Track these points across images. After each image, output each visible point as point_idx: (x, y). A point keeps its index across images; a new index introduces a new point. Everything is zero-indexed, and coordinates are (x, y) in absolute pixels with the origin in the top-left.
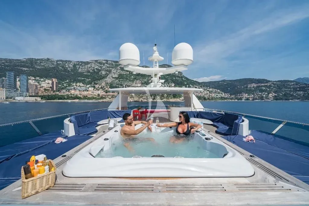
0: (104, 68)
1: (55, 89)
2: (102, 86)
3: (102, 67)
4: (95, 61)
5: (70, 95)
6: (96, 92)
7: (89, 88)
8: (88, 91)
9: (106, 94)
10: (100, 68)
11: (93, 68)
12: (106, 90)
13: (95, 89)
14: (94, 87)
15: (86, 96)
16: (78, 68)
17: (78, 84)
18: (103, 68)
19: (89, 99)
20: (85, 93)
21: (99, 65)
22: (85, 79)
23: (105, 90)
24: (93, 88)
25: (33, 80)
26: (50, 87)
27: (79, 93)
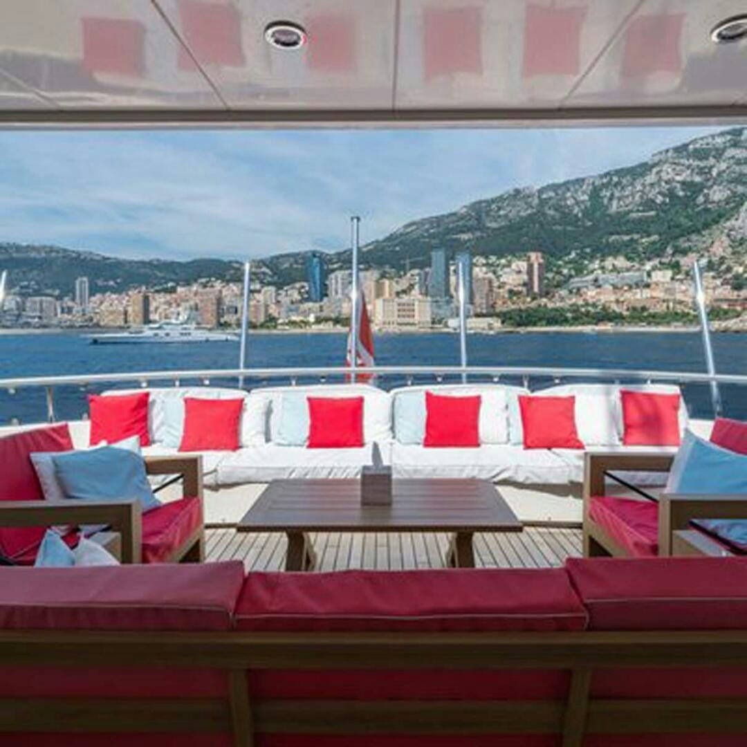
0: (719, 174)
1: (536, 289)
2: (715, 259)
3: (711, 168)
4: (677, 150)
5: (583, 306)
6: (683, 288)
7: (653, 274)
8: (648, 286)
9: (736, 293)
10: (698, 179)
11: (666, 182)
12: (737, 277)
13: (678, 277)
14: (676, 267)
15: (644, 309)
16: (606, 201)
17: (609, 262)
18: (714, 172)
19: (654, 319)
20: (638, 296)
21: (696, 163)
22: (636, 236)
23: (729, 276)
24: (669, 273)
25: (484, 265)
26: (521, 282)
27: (613, 298)
